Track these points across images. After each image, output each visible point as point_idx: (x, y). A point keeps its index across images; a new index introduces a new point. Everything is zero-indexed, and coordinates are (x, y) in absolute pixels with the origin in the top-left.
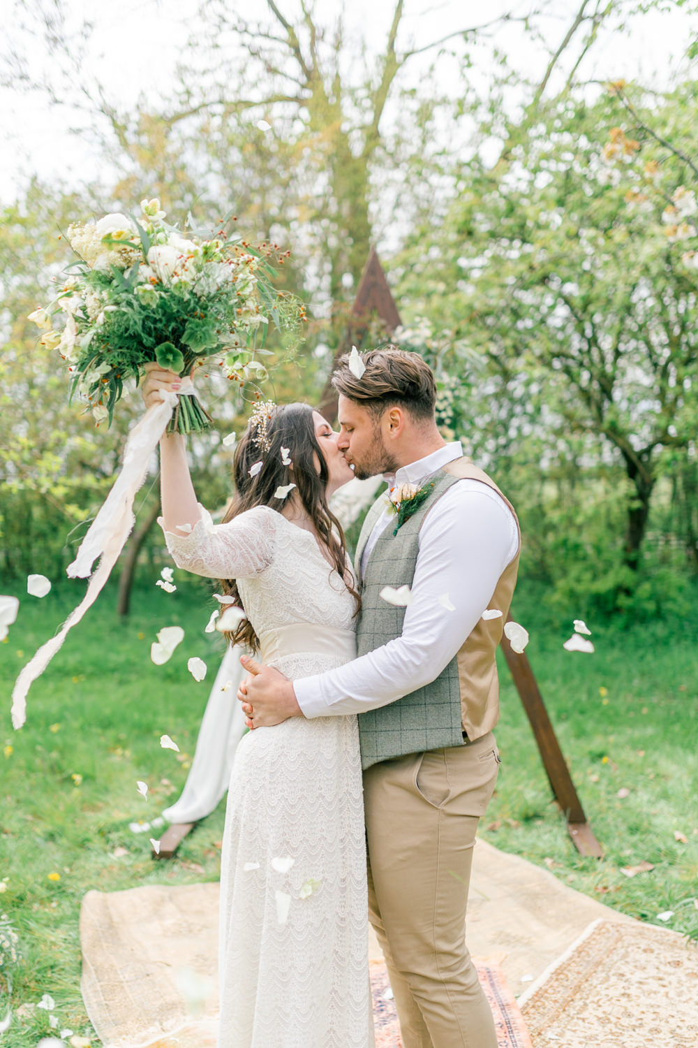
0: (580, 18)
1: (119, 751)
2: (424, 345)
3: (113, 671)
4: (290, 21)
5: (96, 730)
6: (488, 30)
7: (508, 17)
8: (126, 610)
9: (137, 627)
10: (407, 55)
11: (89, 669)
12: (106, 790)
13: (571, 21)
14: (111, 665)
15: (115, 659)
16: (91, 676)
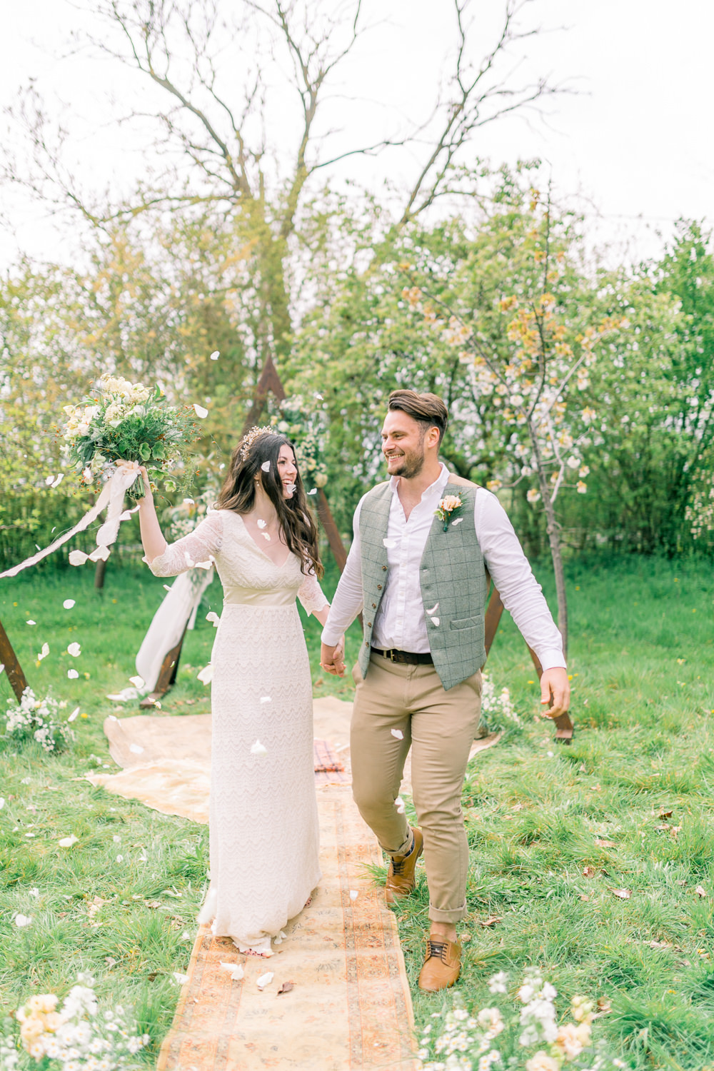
0: (441, 146)
1: (110, 665)
2: (298, 411)
3: (97, 623)
4: (223, 140)
5: (93, 654)
6: (374, 151)
7: (388, 143)
8: (101, 584)
9: (111, 595)
10: (313, 168)
11: (80, 622)
12: (105, 682)
13: (434, 148)
14: (95, 620)
15: (97, 616)
16: (81, 626)
